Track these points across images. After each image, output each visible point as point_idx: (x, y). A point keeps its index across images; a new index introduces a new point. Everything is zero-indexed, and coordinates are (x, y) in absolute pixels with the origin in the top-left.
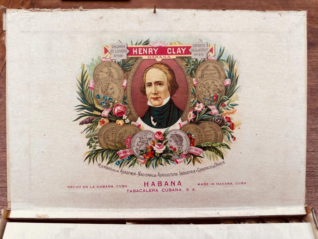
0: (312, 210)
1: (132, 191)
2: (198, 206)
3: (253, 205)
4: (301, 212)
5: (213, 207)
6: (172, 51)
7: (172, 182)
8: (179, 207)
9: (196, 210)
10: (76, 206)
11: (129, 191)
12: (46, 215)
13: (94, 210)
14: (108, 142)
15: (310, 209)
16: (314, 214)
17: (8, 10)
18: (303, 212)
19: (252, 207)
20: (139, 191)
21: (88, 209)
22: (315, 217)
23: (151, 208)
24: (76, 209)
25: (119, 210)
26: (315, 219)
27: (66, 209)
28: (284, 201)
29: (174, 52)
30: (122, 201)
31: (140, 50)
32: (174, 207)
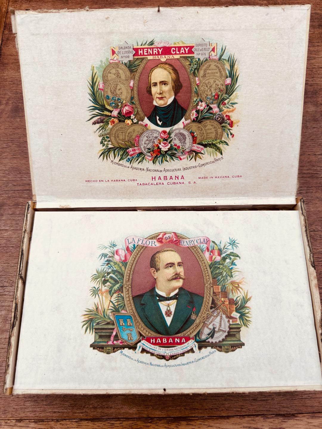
0: (301, 200)
1: (142, 184)
2: (198, 197)
3: (248, 196)
4: (291, 202)
5: (212, 197)
6: (176, 51)
7: (176, 176)
8: (182, 198)
9: (196, 200)
10: (94, 198)
11: (139, 184)
12: (68, 206)
13: (110, 200)
14: (119, 141)
15: (299, 199)
16: (302, 203)
17: (17, 12)
18: (294, 203)
19: (246, 198)
20: (147, 185)
21: (105, 200)
22: (302, 205)
23: (159, 198)
24: (94, 200)
25: (131, 200)
26: (303, 207)
27: (85, 200)
28: (276, 193)
29: (178, 52)
30: (133, 193)
31: (146, 51)
32: (178, 197)
